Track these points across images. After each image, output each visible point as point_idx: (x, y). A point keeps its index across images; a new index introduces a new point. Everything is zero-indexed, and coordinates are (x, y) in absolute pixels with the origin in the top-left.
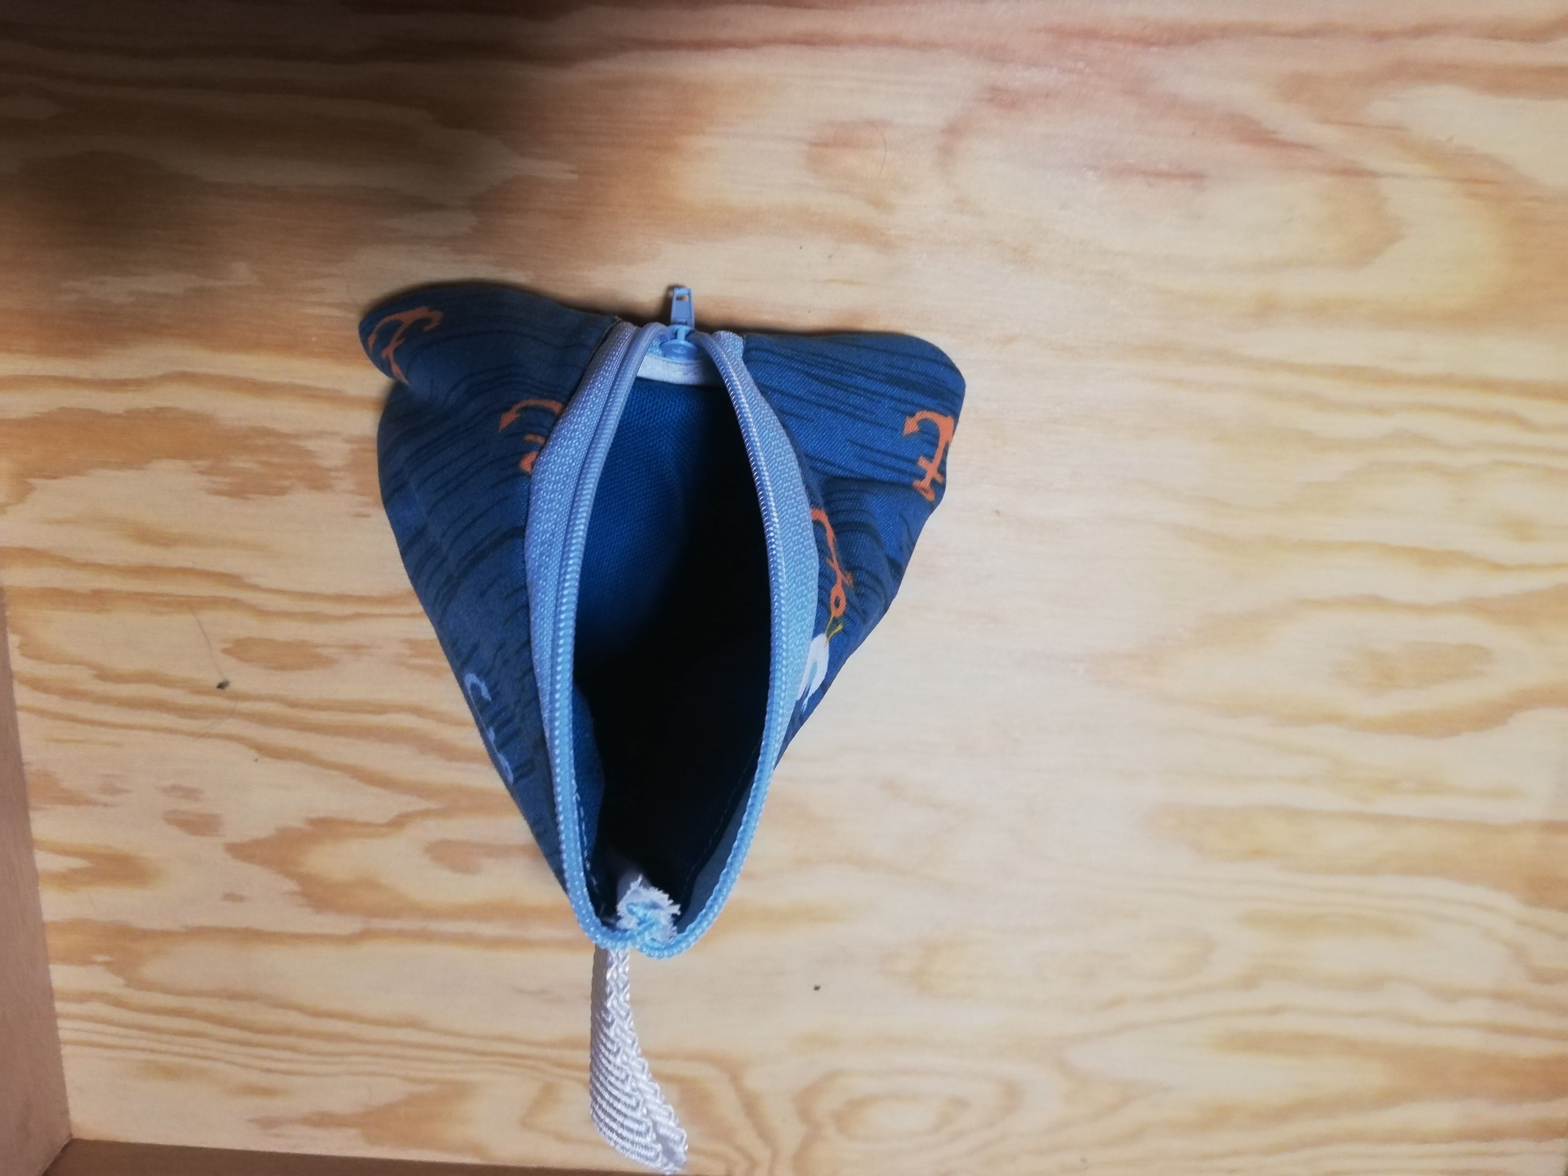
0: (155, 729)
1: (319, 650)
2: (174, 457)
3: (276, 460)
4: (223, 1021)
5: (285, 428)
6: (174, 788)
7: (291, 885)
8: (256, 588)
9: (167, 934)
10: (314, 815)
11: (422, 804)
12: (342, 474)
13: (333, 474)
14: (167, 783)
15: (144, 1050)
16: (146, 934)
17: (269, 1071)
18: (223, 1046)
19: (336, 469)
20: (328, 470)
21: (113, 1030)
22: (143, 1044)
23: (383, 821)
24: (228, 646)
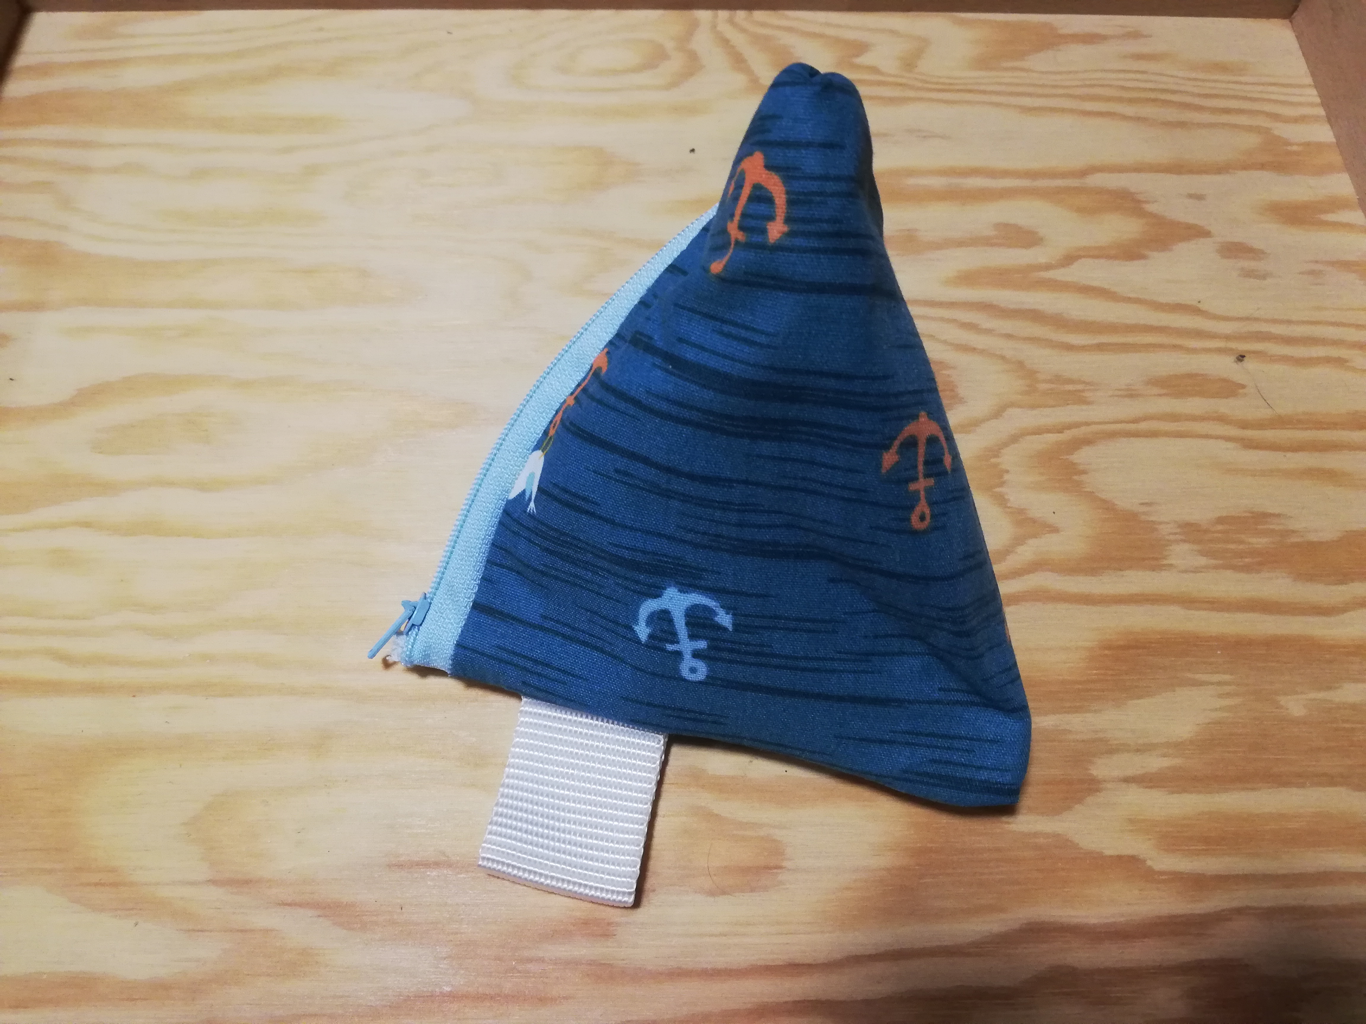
0: (1289, 322)
1: (1163, 391)
2: (1321, 543)
3: (1232, 546)
4: (1187, 106)
5: (1229, 573)
6: (1264, 277)
7: (1150, 208)
8: (1228, 439)
9: (1245, 167)
10: (1142, 262)
11: (1052, 274)
12: (1172, 537)
13: (1178, 537)
14: (1269, 281)
15: (1246, 84)
16: (1262, 166)
17: (1142, 72)
18: (1182, 88)
19: (1177, 542)
20: (1184, 541)
22: (1248, 88)
23: (1083, 260)
24: (1241, 391)
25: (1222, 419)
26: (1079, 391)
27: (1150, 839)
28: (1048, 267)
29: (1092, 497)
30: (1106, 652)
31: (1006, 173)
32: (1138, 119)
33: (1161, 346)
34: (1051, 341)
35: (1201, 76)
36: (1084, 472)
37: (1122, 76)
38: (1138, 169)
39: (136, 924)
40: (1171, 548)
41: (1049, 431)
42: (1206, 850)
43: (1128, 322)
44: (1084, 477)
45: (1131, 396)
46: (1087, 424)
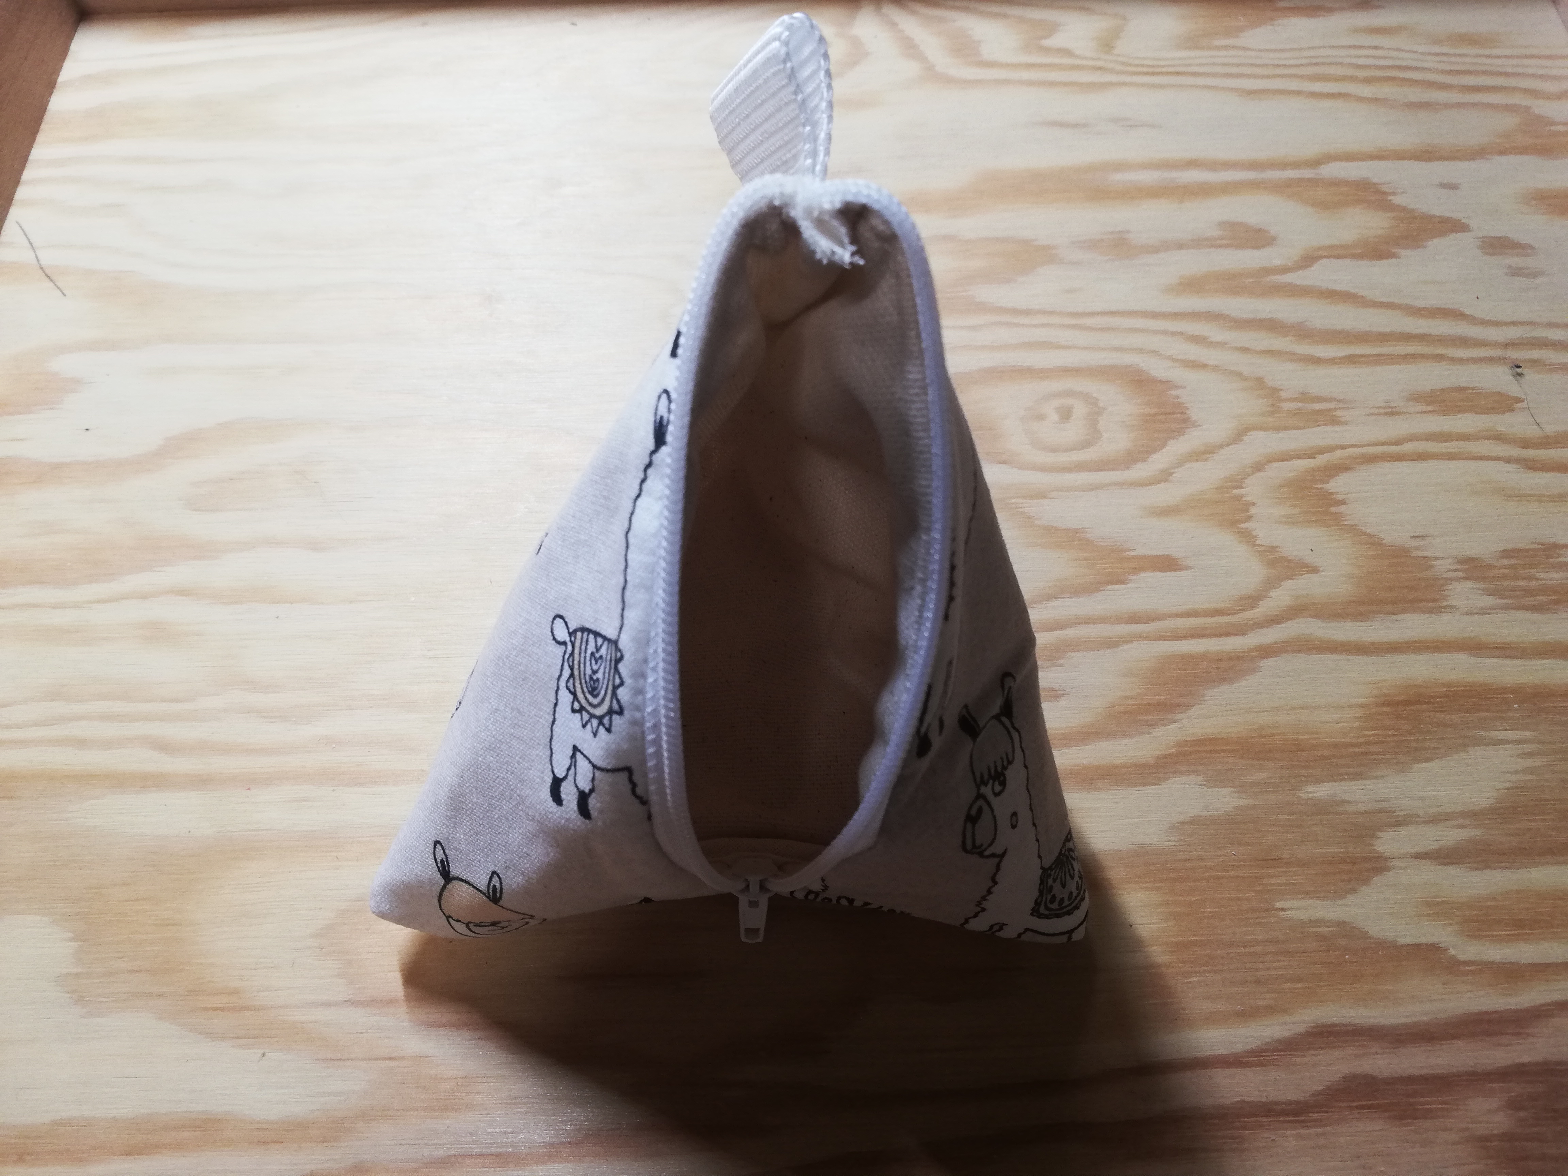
1: (1429, 408)
3: (1522, 583)
4: (1431, 85)
5: (1521, 615)
6: (1535, 275)
7: (1397, 200)
8: (1508, 460)
9: (1503, 152)
10: (1392, 261)
11: (1289, 278)
12: (1451, 575)
13: (1461, 574)
14: (1540, 280)
15: (1498, 57)
16: (1523, 150)
17: (1376, 48)
18: (1425, 65)
19: (1458, 579)
20: (1467, 579)
21: (1530, 71)
22: (1499, 62)
23: (1324, 261)
24: (1519, 405)
25: (1498, 438)
26: (1330, 410)
27: (1451, 924)
28: (1285, 270)
29: (1354, 531)
30: (1385, 709)
31: (1228, 165)
32: (1374, 100)
33: (1423, 357)
34: (1295, 354)
35: (1445, 50)
36: (1343, 502)
37: (1353, 52)
38: (1380, 156)
39: (264, 1055)
40: (1450, 587)
41: (1299, 457)
42: (1518, 935)
43: (1382, 330)
44: (1342, 509)
45: (1392, 414)
46: (1343, 447)
